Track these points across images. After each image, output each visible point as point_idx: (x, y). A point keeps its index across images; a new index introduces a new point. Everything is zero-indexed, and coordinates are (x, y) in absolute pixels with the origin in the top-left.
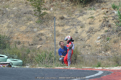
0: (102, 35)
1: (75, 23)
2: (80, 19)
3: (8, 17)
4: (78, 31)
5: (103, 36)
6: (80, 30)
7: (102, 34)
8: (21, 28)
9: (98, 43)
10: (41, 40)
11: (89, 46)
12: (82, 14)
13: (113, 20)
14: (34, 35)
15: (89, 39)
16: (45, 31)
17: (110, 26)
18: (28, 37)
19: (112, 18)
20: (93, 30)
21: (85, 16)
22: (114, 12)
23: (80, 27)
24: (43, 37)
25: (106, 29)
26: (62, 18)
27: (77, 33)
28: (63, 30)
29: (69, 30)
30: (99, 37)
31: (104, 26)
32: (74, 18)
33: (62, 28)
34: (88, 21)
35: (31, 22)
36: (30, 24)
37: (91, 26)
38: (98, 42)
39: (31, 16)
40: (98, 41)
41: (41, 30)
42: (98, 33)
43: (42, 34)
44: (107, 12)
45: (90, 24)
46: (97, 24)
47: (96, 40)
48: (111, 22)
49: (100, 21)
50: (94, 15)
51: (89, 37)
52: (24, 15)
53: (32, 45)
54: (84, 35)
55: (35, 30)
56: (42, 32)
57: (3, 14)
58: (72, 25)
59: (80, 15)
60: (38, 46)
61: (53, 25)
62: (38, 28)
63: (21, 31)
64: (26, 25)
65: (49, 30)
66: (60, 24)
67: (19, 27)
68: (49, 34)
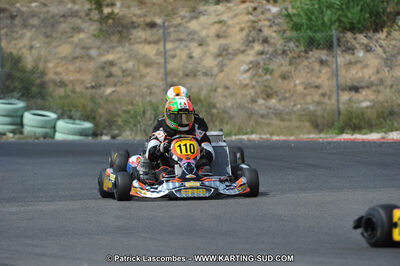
0: (251, 62)
1: (183, 36)
2: (194, 25)
3: (25, 26)
4: (195, 55)
5: (255, 65)
6: (197, 52)
7: (251, 58)
8: (59, 50)
9: (245, 79)
10: (110, 75)
11: (227, 88)
12: (196, 14)
13: (271, 26)
14: (91, 65)
15: (222, 71)
16: (118, 56)
17: (265, 41)
18: (80, 70)
19: (267, 23)
20: (230, 51)
21: (202, 19)
22: (269, 10)
23: (196, 45)
24: (115, 70)
25: (258, 47)
26: (152, 25)
27: (191, 57)
29: (172, 52)
30: (245, 67)
31: (253, 41)
32: (179, 25)
34: (213, 30)
35: (82, 36)
36: (80, 40)
37: (222, 41)
38: (245, 78)
39: (78, 21)
40: (245, 76)
41: (108, 52)
42: (241, 57)
43: (112, 64)
44: (255, 9)
45: (218, 36)
46: (236, 39)
47: (239, 71)
48: (267, 32)
49: (242, 30)
50: (224, 17)
51: (222, 67)
52: (62, 19)
53: (93, 87)
54: (210, 62)
55: (93, 52)
56: (110, 57)
57: (13, 17)
58: (177, 40)
59: (192, 18)
60: (109, 91)
61: (132, 41)
62: (99, 48)
63: (60, 56)
64: (72, 43)
65: (125, 53)
66: (151, 39)
67: (55, 47)
68: (127, 62)
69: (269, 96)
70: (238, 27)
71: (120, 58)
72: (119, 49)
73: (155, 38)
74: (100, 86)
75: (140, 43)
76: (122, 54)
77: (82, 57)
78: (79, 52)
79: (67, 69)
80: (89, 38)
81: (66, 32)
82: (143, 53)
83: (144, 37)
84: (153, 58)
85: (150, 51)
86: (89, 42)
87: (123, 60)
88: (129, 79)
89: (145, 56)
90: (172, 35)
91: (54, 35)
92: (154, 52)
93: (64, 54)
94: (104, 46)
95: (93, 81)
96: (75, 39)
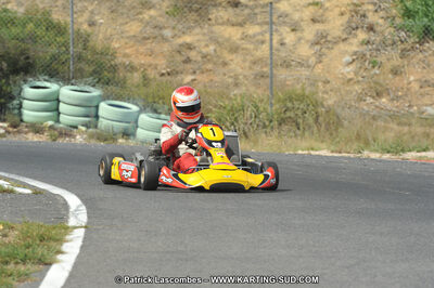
0: (355, 53)
2: (284, 6)
4: (287, 41)
5: (359, 57)
6: (290, 38)
7: (355, 49)
8: (127, 28)
9: (348, 73)
10: (188, 61)
13: (376, 11)
14: (166, 48)
15: (320, 62)
16: (197, 38)
17: (371, 28)
18: (152, 53)
19: (371, 7)
20: (329, 38)
23: (288, 29)
24: (193, 54)
25: (362, 35)
27: (283, 44)
28: (245, 37)
29: (260, 37)
30: (348, 58)
31: (357, 28)
33: (241, 30)
34: (308, 13)
35: (152, 12)
36: (151, 17)
37: (319, 27)
38: (349, 71)
40: (348, 69)
41: (184, 33)
42: (342, 46)
43: (190, 47)
45: (314, 21)
46: (335, 25)
47: (341, 63)
48: (372, 18)
51: (320, 57)
53: (168, 74)
54: (305, 51)
55: (168, 33)
56: (188, 39)
58: (266, 23)
60: (188, 79)
61: (213, 22)
62: (174, 28)
63: (128, 35)
64: (141, 21)
65: (204, 34)
66: (234, 20)
67: (122, 24)
68: (207, 46)
69: (379, 95)
70: (337, 11)
71: (198, 40)
72: (197, 30)
73: (240, 19)
74: (177, 73)
75: (223, 24)
76: (201, 37)
77: (155, 38)
78: (149, 31)
79: (137, 50)
80: (160, 16)
81: (134, 8)
82: (227, 36)
83: (226, 17)
84: (239, 42)
85: (234, 34)
86: (162, 20)
87: (203, 44)
88: (210, 66)
89: (228, 40)
90: (259, 17)
91: (121, 10)
92: (239, 36)
93: (132, 34)
94: (180, 27)
95: (168, 67)
96: (146, 16)
